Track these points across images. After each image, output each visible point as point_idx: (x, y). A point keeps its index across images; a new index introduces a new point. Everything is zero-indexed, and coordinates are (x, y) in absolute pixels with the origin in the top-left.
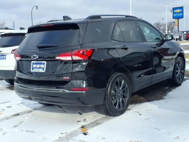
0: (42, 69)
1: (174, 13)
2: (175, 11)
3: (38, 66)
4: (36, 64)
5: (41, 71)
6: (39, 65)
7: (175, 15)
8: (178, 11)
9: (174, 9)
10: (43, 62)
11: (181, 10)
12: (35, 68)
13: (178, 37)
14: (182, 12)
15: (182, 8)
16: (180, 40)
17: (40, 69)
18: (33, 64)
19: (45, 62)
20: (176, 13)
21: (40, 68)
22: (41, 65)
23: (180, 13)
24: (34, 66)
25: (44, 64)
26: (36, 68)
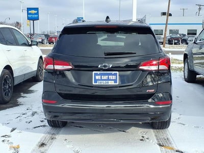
0: (113, 82)
1: (28, 14)
2: (30, 12)
3: (105, 77)
4: (101, 75)
5: (111, 83)
6: (107, 77)
7: (30, 16)
8: (33, 12)
9: (29, 9)
10: (113, 72)
11: (36, 12)
12: (99, 80)
13: (40, 40)
14: (37, 13)
15: (37, 9)
16: (43, 44)
17: (109, 82)
18: (96, 74)
19: (117, 72)
20: (30, 14)
21: (108, 79)
22: (110, 77)
23: (35, 14)
24: (97, 77)
25: (115, 74)
26: (101, 80)
